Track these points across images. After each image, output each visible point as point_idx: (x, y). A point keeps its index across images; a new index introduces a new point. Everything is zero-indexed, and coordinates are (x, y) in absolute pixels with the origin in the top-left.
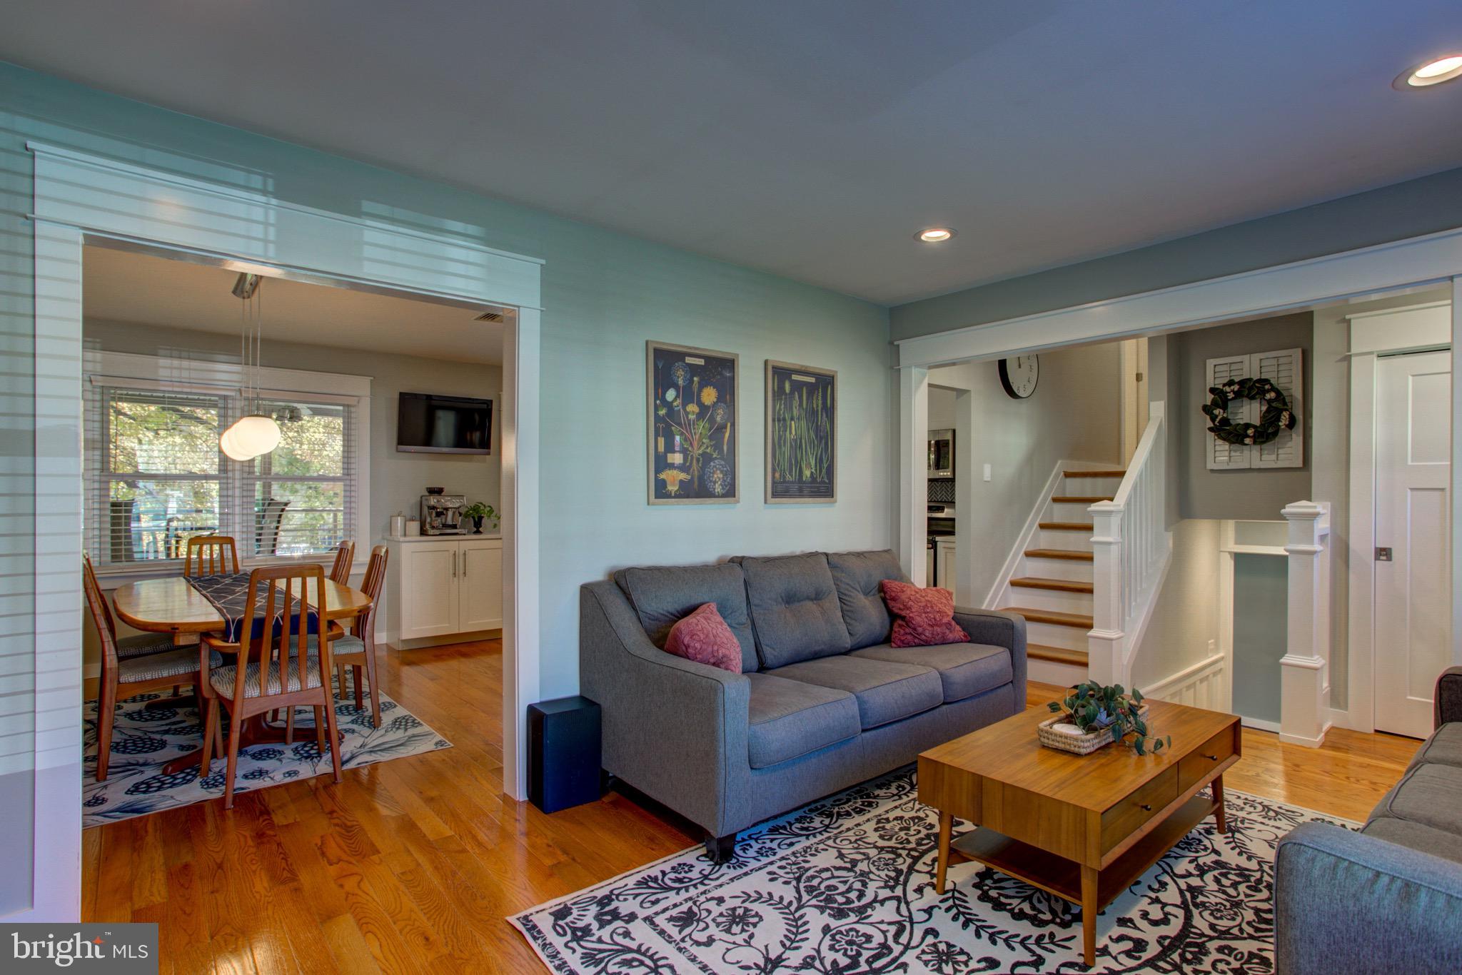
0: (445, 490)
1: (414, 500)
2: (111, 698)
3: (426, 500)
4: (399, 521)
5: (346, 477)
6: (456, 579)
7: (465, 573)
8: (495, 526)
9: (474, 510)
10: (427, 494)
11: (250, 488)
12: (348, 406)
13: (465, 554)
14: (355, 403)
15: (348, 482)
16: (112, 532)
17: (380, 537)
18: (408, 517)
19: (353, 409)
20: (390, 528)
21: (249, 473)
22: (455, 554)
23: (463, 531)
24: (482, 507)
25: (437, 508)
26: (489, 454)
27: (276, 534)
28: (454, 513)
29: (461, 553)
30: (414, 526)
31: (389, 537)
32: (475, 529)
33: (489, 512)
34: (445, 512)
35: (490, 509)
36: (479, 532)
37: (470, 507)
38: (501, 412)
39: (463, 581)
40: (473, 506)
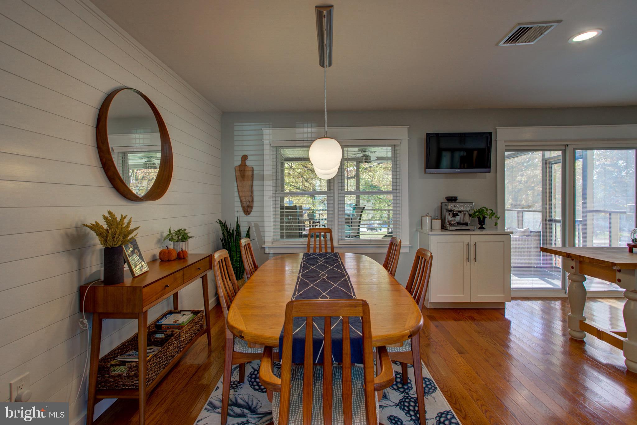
0: (459, 198)
1: (437, 205)
2: (229, 362)
3: (446, 205)
4: (427, 220)
5: (394, 191)
6: (469, 263)
7: (475, 259)
8: (496, 225)
9: (480, 212)
10: (446, 201)
11: (342, 199)
12: (395, 146)
13: (475, 245)
14: (399, 143)
15: (395, 194)
16: (281, 223)
17: (415, 229)
18: (433, 217)
19: (397, 148)
20: (421, 223)
21: (342, 190)
22: (468, 245)
23: (472, 228)
24: (485, 211)
25: (453, 211)
26: (489, 172)
27: (359, 226)
28: (465, 214)
29: (473, 243)
30: (438, 223)
31: (420, 230)
32: (480, 226)
33: (490, 214)
34: (459, 214)
35: (491, 212)
36: (484, 228)
37: (476, 210)
38: (497, 141)
39: (474, 265)
40: (478, 210)
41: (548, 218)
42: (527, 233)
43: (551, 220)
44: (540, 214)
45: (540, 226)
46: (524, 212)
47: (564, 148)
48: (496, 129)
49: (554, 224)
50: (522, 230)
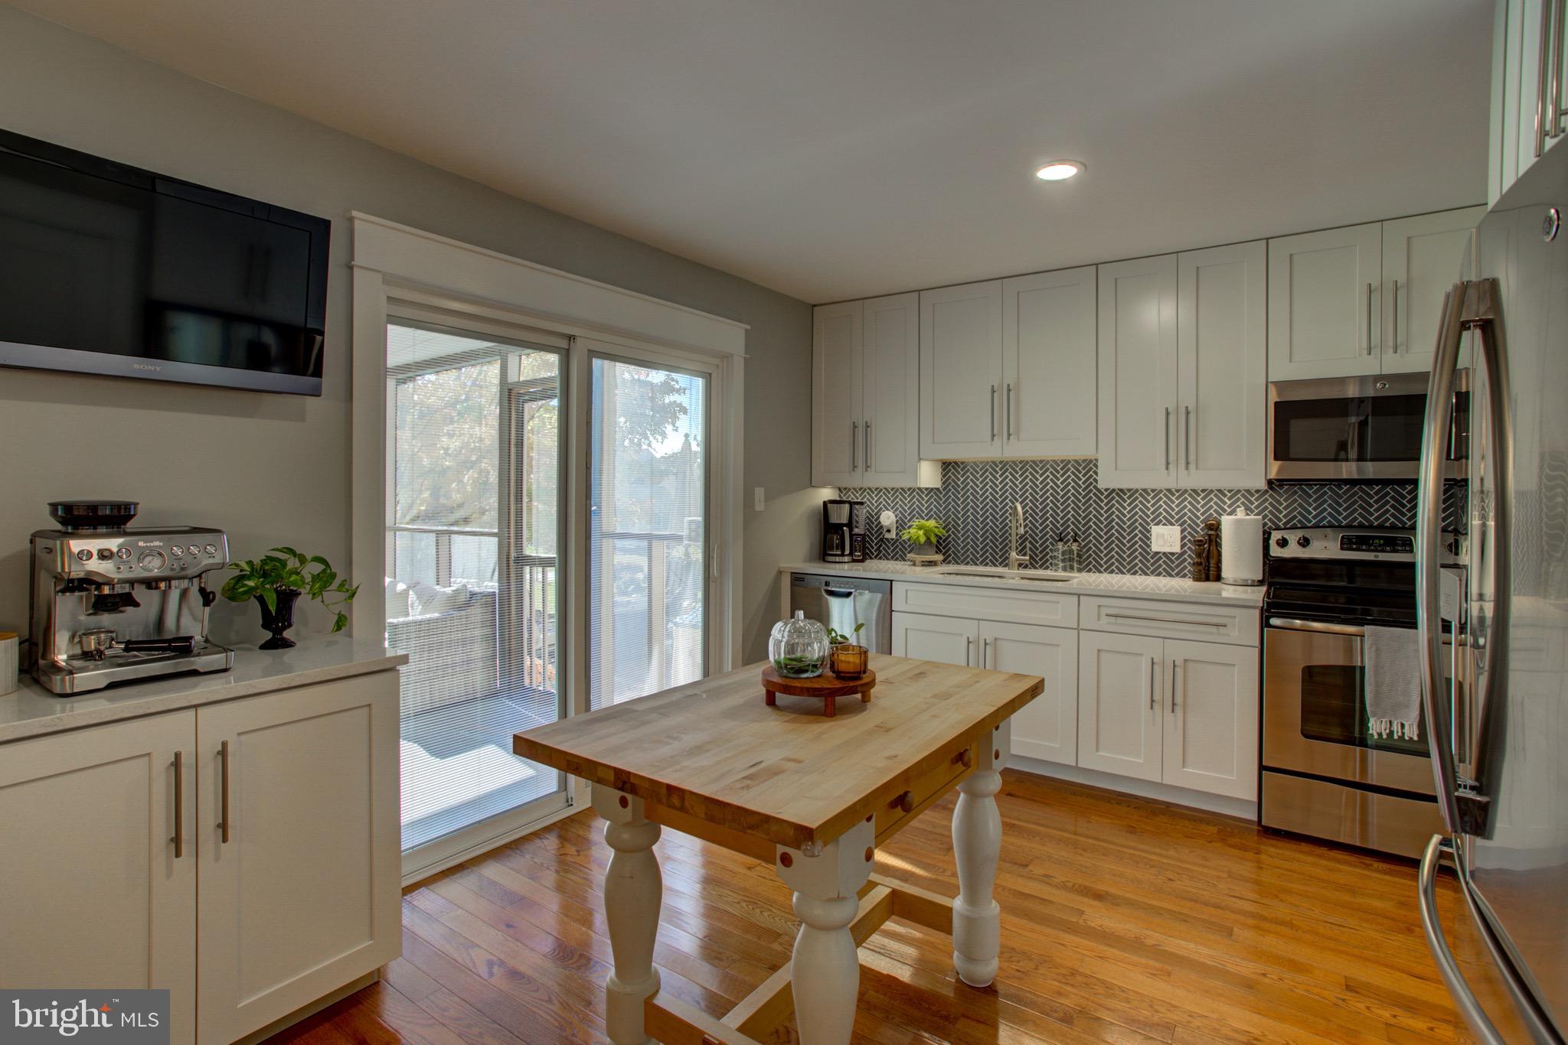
0: (139, 512)
3: (50, 551)
6: (180, 864)
7: (223, 826)
8: (339, 625)
9: (265, 575)
10: (57, 527)
13: (223, 753)
22: (177, 763)
23: (216, 660)
24: (292, 563)
25: (99, 585)
26: (316, 393)
28: (184, 594)
29: (206, 748)
32: (268, 635)
33: (316, 578)
34: (139, 593)
35: (318, 568)
36: (287, 644)
37: (246, 567)
38: (356, 271)
39: (217, 859)
40: (257, 561)
41: (513, 555)
42: (462, 598)
43: (523, 560)
44: (495, 540)
45: (493, 575)
46: (453, 536)
47: (564, 344)
48: (351, 220)
49: (527, 569)
50: (448, 590)
